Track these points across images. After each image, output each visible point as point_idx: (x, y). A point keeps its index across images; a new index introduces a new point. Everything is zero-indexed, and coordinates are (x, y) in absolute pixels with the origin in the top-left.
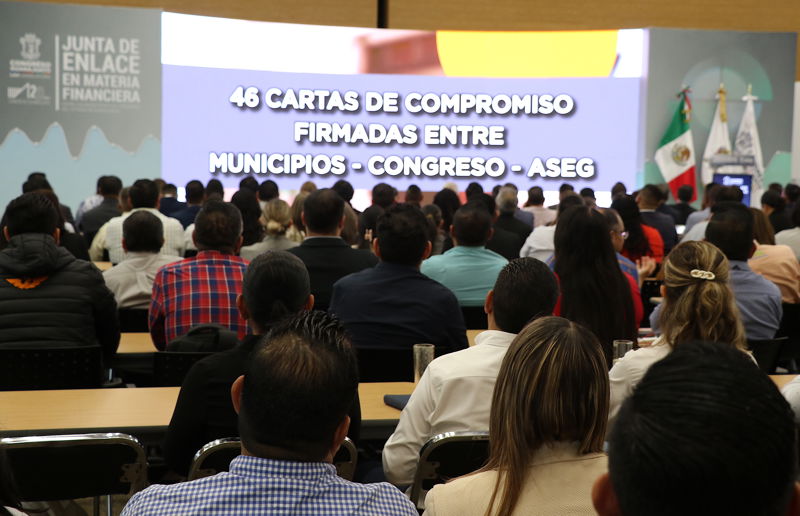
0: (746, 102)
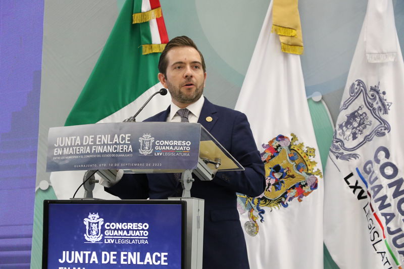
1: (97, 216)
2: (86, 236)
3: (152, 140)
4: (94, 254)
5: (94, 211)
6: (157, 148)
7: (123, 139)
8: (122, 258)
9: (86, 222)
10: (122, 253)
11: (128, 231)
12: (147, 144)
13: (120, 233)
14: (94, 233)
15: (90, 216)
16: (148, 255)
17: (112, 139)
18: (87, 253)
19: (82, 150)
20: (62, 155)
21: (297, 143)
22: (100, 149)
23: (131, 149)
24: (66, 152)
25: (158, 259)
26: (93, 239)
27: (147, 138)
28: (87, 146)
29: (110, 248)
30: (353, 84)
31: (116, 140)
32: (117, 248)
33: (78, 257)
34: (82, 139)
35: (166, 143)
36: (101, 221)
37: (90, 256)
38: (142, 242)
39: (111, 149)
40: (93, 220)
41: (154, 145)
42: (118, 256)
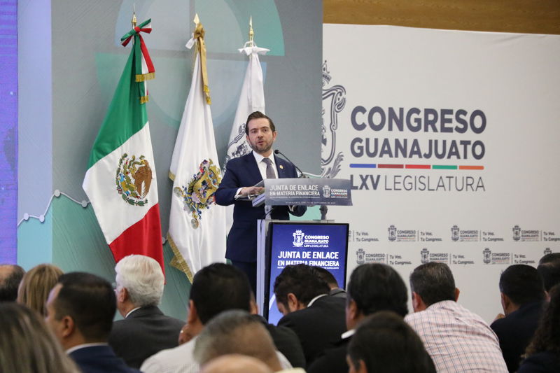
0: (247, 58)
1: (301, 232)
2: (294, 243)
3: (329, 189)
4: (298, 253)
5: (299, 229)
6: (332, 194)
7: (314, 188)
8: (314, 255)
9: (294, 235)
10: (314, 253)
11: (317, 240)
12: (327, 191)
13: (313, 241)
14: (299, 241)
15: (297, 231)
16: (328, 253)
17: (308, 188)
18: (294, 252)
19: (290, 193)
20: (276, 196)
21: (212, 165)
22: (301, 193)
23: (319, 194)
24: (278, 194)
25: (333, 255)
26: (298, 244)
27: (326, 188)
28: (292, 191)
29: (307, 249)
30: (241, 127)
31: (310, 188)
32: (311, 249)
33: (289, 254)
34: (288, 187)
35: (337, 190)
36: (303, 235)
37: (296, 254)
38: (325, 246)
39: (308, 193)
40: (298, 234)
41: (331, 192)
42: (312, 254)
